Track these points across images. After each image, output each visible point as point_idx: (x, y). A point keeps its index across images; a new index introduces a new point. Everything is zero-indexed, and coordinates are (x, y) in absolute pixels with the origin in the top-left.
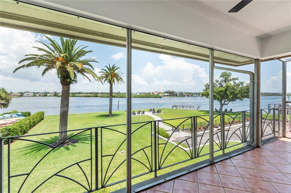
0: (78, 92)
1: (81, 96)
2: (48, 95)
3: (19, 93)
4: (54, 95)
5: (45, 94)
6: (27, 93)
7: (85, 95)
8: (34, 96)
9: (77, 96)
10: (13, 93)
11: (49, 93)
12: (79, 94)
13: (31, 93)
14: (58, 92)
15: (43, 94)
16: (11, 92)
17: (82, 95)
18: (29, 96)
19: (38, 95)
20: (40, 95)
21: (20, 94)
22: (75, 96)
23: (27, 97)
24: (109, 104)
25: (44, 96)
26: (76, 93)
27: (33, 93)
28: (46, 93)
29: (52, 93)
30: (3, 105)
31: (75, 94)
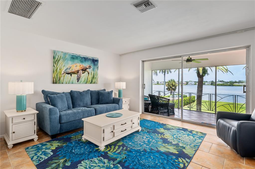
0: (237, 81)
6: (190, 82)
9: (236, 85)
11: (207, 82)
12: (239, 83)
13: (193, 82)
21: (186, 83)
22: (233, 86)
26: (236, 82)
27: (195, 82)
29: (209, 82)
30: (174, 90)
31: (233, 83)
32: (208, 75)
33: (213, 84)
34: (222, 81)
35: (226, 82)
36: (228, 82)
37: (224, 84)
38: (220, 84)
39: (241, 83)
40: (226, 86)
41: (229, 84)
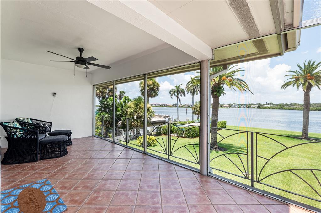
0: (288, 103)
1: (293, 109)
2: (252, 106)
3: (228, 105)
4: (258, 106)
5: (249, 106)
6: (234, 105)
7: (299, 107)
8: (240, 107)
9: (286, 108)
10: (224, 105)
11: (253, 104)
12: (290, 106)
13: (237, 105)
14: (262, 104)
15: (247, 106)
16: (223, 104)
17: (294, 107)
18: (235, 108)
19: (242, 106)
20: (244, 107)
22: (283, 109)
23: (234, 108)
24: (303, 121)
25: (248, 108)
26: (287, 105)
27: (239, 105)
28: (250, 104)
29: (256, 105)
31: (283, 105)
32: (224, 95)
33: (260, 106)
34: (271, 103)
35: (275, 105)
36: (277, 105)
37: (272, 107)
38: (267, 107)
39: (293, 106)
40: (274, 109)
41: (278, 107)
